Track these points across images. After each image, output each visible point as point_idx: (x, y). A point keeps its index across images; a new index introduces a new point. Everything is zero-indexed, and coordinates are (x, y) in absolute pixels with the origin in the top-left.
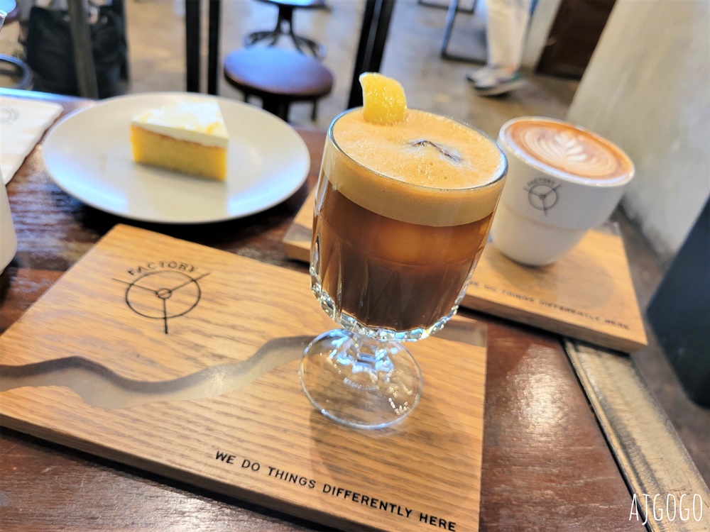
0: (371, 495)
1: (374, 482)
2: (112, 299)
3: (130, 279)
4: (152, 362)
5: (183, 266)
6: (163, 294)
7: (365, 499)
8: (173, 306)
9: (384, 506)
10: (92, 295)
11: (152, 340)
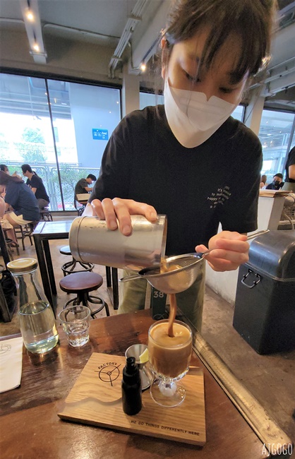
0: (175, 427)
1: (175, 424)
2: (96, 377)
3: (100, 370)
4: (110, 396)
5: (113, 363)
6: (109, 374)
7: (173, 429)
8: (113, 377)
9: (179, 430)
10: (90, 377)
11: (108, 389)
